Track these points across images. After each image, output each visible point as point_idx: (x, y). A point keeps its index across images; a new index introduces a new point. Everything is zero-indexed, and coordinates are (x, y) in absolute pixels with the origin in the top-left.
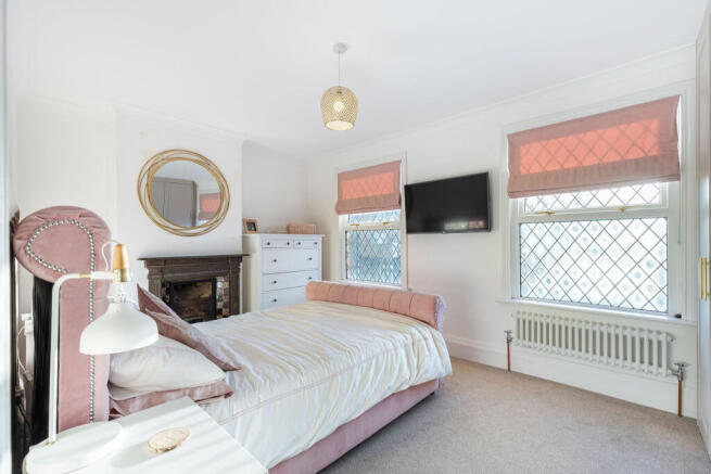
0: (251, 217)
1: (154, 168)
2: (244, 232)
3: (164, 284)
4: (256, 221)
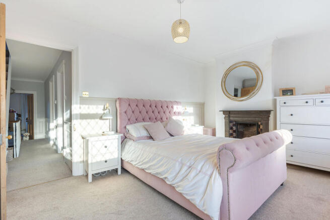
3: (231, 122)
4: (294, 88)
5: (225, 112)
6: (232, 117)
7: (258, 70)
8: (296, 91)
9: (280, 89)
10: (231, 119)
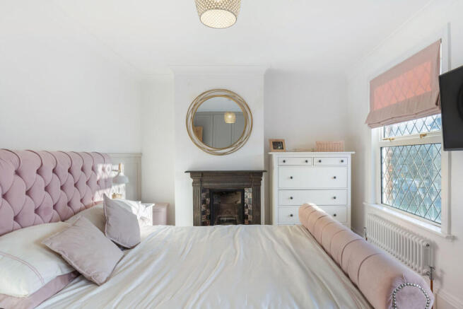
0: (278, 137)
1: (196, 106)
2: (266, 151)
3: (203, 190)
4: (284, 140)
5: (194, 174)
6: (207, 182)
7: (246, 108)
8: (286, 145)
9: (270, 140)
10: (205, 184)
